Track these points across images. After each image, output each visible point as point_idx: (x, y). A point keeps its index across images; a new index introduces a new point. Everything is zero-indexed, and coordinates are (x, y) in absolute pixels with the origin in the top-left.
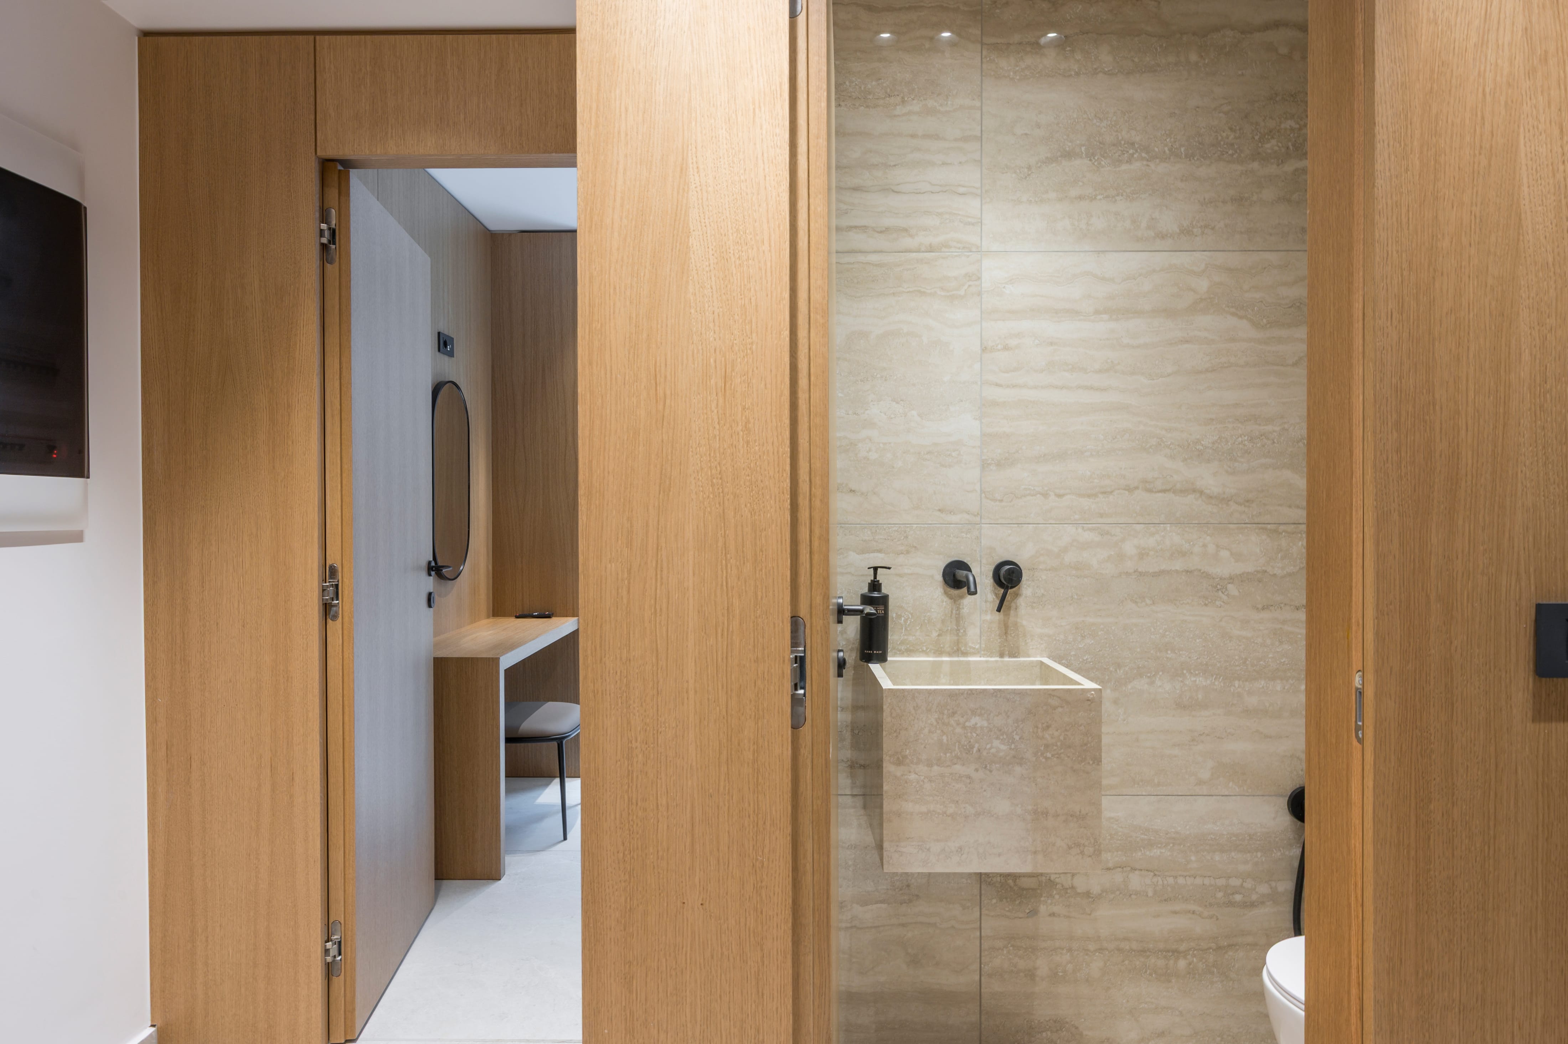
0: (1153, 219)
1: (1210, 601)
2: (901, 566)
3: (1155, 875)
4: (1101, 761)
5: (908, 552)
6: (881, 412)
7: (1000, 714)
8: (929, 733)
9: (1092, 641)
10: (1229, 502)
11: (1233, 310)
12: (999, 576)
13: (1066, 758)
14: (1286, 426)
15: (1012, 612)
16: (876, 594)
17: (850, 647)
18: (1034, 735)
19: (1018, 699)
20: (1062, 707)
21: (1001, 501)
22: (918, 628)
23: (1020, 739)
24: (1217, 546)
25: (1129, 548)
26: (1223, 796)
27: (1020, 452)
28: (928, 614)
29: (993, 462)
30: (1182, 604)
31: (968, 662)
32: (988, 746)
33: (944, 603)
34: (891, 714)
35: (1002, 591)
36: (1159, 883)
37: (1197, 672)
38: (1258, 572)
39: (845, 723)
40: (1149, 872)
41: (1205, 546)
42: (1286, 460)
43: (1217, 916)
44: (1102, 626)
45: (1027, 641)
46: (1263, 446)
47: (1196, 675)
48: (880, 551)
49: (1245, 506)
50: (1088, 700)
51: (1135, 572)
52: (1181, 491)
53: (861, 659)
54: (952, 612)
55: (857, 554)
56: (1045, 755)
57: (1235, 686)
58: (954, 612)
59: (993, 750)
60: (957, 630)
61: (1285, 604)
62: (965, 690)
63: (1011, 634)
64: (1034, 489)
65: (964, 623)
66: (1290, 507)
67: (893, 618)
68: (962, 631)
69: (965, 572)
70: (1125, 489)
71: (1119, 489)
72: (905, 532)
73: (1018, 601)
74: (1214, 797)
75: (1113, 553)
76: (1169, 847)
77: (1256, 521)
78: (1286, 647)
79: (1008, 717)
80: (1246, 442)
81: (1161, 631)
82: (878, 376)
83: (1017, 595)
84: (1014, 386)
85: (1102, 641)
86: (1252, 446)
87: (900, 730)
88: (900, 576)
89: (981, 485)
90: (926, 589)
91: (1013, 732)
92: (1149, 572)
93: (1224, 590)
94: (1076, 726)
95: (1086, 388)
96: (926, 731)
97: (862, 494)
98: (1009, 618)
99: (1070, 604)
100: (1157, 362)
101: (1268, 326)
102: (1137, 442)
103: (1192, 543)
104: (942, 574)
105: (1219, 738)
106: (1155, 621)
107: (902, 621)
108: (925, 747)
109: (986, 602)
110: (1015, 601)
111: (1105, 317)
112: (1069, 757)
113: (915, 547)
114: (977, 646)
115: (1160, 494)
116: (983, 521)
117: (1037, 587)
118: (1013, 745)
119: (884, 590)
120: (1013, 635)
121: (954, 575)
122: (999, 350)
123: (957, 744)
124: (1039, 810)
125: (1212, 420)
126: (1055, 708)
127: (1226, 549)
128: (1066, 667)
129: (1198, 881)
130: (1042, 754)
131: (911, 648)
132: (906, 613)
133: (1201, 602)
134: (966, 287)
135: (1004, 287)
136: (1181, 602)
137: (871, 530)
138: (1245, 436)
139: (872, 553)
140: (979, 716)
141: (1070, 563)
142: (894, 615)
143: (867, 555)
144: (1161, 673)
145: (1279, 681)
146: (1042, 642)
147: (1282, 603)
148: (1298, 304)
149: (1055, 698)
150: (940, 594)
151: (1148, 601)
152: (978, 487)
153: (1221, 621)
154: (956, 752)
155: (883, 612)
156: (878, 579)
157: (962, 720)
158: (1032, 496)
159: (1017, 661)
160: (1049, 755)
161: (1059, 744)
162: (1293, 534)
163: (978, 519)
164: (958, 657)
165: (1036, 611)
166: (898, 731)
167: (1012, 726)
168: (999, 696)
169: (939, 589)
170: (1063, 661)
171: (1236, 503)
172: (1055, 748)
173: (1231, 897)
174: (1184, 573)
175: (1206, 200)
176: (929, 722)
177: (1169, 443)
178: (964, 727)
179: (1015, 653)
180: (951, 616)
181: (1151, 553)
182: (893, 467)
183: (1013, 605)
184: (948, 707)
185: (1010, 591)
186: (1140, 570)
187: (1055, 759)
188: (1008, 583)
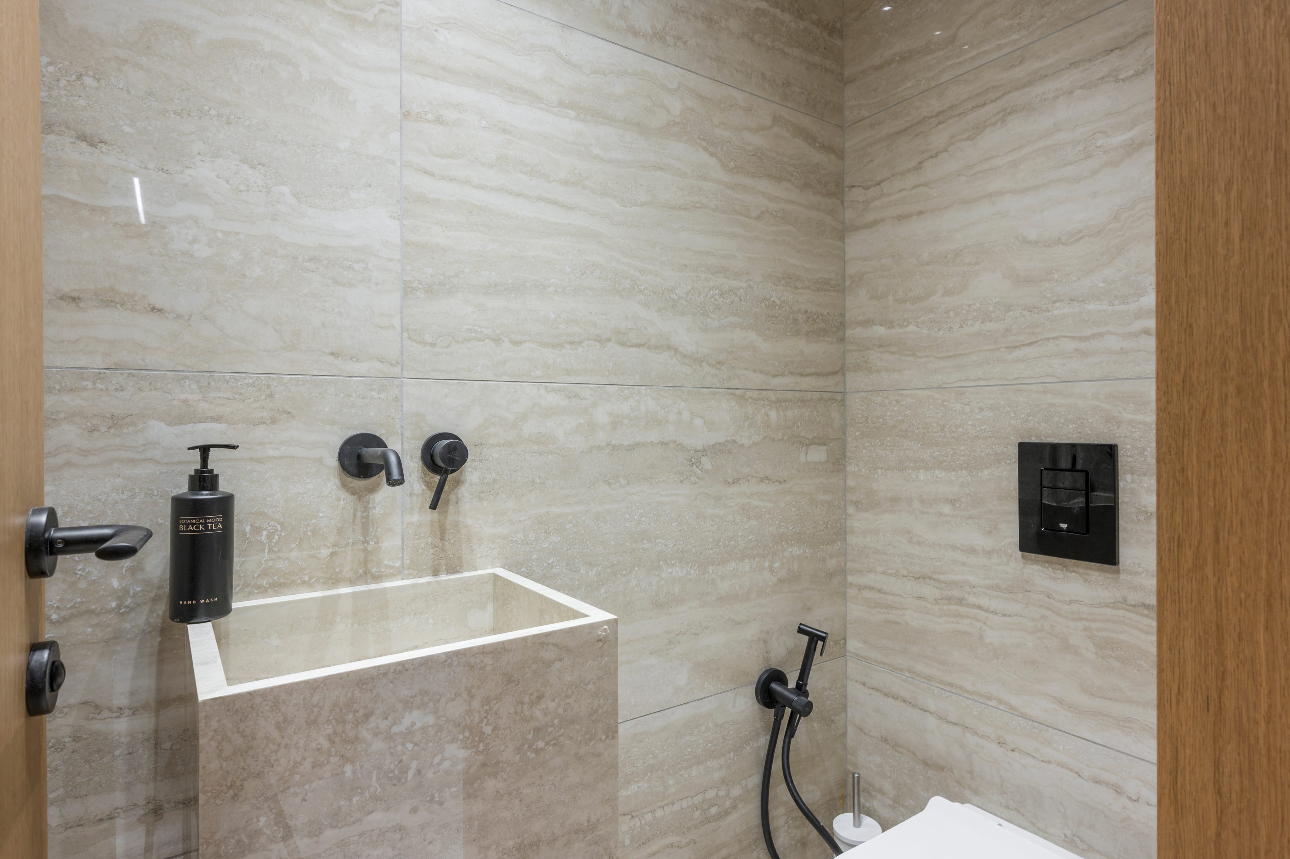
0: (624, 7)
1: (685, 477)
2: (260, 444)
3: (633, 817)
4: (617, 732)
5: (274, 421)
6: (218, 177)
7: (458, 695)
8: (313, 767)
9: (559, 538)
10: (702, 364)
11: (704, 143)
12: (432, 456)
13: (568, 742)
14: (751, 283)
15: (451, 508)
16: (205, 495)
17: (153, 595)
18: (518, 718)
19: (490, 662)
20: (560, 660)
21: (434, 345)
22: (293, 546)
23: (493, 730)
24: (692, 413)
25: (601, 415)
26: (699, 700)
27: (461, 276)
28: (313, 521)
29: (421, 286)
30: (657, 483)
31: (384, 591)
32: (437, 759)
33: (342, 502)
34: (221, 751)
35: (437, 478)
36: (636, 826)
37: (673, 562)
38: (728, 442)
39: (141, 736)
40: (626, 816)
41: (680, 413)
42: (751, 321)
43: (694, 840)
44: (570, 517)
45: (474, 548)
46: (732, 303)
47: (673, 565)
48: (217, 419)
49: (717, 369)
50: (599, 640)
51: (608, 445)
52: (656, 347)
53: (173, 618)
54: (355, 515)
55: (169, 424)
56: (534, 747)
57: (709, 573)
58: (359, 514)
59: (446, 765)
60: (363, 543)
61: (752, 476)
62: (389, 666)
63: (449, 539)
64: (481, 331)
65: (376, 531)
66: (755, 371)
67: (244, 533)
68: (372, 543)
69: (379, 450)
70: (595, 340)
71: (589, 340)
72: (269, 387)
73: (459, 491)
74: (691, 704)
75: (582, 422)
76: (647, 778)
77: (726, 385)
78: (753, 522)
79: (472, 697)
80: (717, 296)
81: (636, 517)
82: (212, 112)
83: (458, 483)
84: (453, 180)
85: (571, 537)
86: (723, 302)
87: (243, 780)
88: (259, 461)
89: (402, 319)
90: (308, 481)
91: (481, 722)
92: (623, 445)
93: (698, 463)
94: (582, 685)
95: (549, 201)
96: (307, 764)
97: (179, 317)
98: (446, 517)
99: (531, 491)
100: (630, 186)
101: (735, 170)
102: (609, 281)
103: (667, 410)
104: (336, 455)
105: (695, 634)
106: (630, 505)
107: (264, 538)
108: (304, 800)
109: (411, 495)
110: (456, 490)
111: (572, 113)
112: (571, 738)
113: (289, 413)
114: (398, 564)
115: (634, 350)
116: (406, 374)
117: (487, 470)
118: (481, 744)
119: (224, 487)
120: (452, 541)
121: (359, 457)
122: (429, 121)
123: (375, 772)
124: (526, 842)
125: (686, 266)
126: (549, 664)
127: (700, 417)
128: (527, 577)
129: (677, 807)
130: (530, 747)
131: (282, 580)
132: (272, 523)
133: (676, 479)
134: (376, 10)
135: (436, 31)
136: (657, 480)
137: (198, 382)
138: (716, 289)
139: (200, 422)
140: (419, 708)
141: (530, 435)
142: (248, 529)
143: (189, 427)
144: (637, 569)
145: (747, 561)
146: (493, 547)
147: (749, 476)
148: (760, 154)
149: (549, 647)
150: (334, 487)
151: (623, 482)
152: (397, 321)
153: (695, 499)
154: (372, 789)
155: (220, 526)
156: (210, 467)
157: (384, 725)
158: (479, 341)
159: (460, 579)
160: (541, 744)
161: (556, 722)
162: (757, 401)
163: (397, 371)
164: (366, 583)
165: (485, 504)
166: (238, 783)
167: (479, 712)
168: (455, 663)
169: (332, 479)
170: (523, 570)
171: (709, 365)
172: (551, 729)
173: (707, 812)
174: (659, 446)
175: (678, 7)
176: (314, 745)
177: (643, 287)
178: (390, 737)
179: (456, 566)
180: (354, 521)
181: (626, 421)
182: (244, 276)
183: (453, 497)
184: (356, 706)
185: (450, 476)
186: (613, 443)
187: (551, 748)
188: (448, 465)
